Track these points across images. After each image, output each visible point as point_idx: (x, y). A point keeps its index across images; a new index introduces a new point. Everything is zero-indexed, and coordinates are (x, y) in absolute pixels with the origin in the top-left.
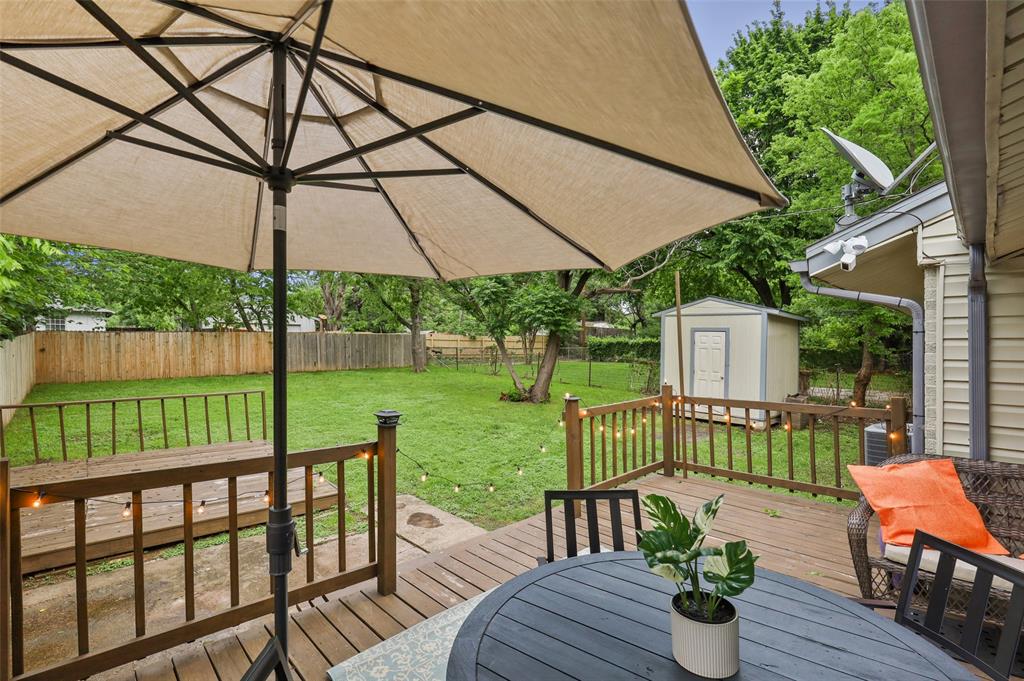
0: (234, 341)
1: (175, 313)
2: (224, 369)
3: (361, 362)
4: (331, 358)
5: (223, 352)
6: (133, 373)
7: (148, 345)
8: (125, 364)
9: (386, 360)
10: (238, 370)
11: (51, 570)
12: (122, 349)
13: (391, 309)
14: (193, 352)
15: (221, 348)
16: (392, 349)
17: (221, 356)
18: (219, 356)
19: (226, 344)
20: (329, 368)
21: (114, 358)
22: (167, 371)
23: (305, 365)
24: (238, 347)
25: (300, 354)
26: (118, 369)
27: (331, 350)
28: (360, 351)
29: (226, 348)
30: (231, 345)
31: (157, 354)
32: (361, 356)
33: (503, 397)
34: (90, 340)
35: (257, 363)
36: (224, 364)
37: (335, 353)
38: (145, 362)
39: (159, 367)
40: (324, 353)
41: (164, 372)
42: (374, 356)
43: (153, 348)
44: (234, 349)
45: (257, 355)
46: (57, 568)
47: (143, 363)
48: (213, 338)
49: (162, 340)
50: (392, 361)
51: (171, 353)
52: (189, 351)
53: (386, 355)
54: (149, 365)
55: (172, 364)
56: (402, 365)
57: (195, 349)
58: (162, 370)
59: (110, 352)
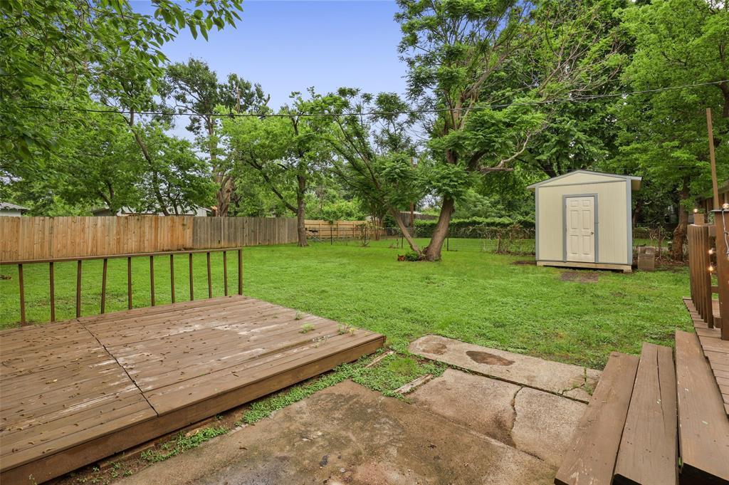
0: (153, 223)
1: (96, 203)
2: (145, 248)
3: (255, 240)
4: (232, 236)
5: (144, 233)
6: (64, 251)
7: (79, 227)
8: (57, 245)
9: (274, 238)
10: (156, 248)
11: (120, 453)
12: (55, 230)
13: (281, 198)
14: (118, 233)
15: (142, 229)
16: (279, 230)
17: (142, 236)
18: (140, 237)
19: (147, 226)
20: (230, 245)
21: (47, 238)
22: (94, 249)
23: (211, 243)
24: (156, 228)
25: (207, 234)
26: (50, 249)
27: (232, 230)
28: (254, 232)
29: (147, 230)
30: (151, 227)
31: (86, 235)
32: (255, 235)
33: (400, 258)
34: (26, 223)
35: (172, 242)
36: (144, 243)
37: (235, 233)
38: (75, 242)
39: (87, 246)
40: (227, 233)
41: (92, 250)
42: (265, 235)
43: (83, 230)
44: (153, 230)
45: (172, 236)
46: (127, 451)
47: (73, 243)
48: (136, 221)
49: (91, 224)
50: (279, 239)
51: (99, 234)
52: (115, 232)
53: (274, 234)
54: (79, 244)
55: (99, 244)
56: (286, 242)
57: (120, 230)
58: (90, 250)
59: (44, 234)
